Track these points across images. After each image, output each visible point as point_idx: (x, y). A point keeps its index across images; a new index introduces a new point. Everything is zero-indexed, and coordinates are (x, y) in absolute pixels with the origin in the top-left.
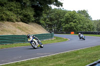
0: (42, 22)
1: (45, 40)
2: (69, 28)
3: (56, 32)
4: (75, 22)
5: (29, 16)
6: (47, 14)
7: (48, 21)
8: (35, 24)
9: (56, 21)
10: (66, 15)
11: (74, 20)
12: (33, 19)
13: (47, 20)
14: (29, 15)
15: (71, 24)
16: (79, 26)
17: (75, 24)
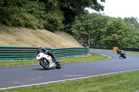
0: (74, 31)
1: (76, 57)
2: (112, 41)
3: (93, 47)
4: (121, 33)
7: (82, 31)
9: (94, 31)
11: (119, 31)
12: (62, 27)
13: (82, 28)
14: (56, 21)
15: (114, 37)
16: (126, 39)
17: (120, 36)
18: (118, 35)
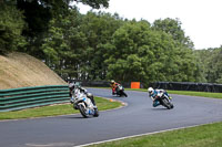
0: (48, 50)
2: (127, 71)
4: (145, 53)
5: (10, 32)
6: (63, 27)
7: (65, 49)
8: (26, 58)
9: (90, 49)
10: (117, 33)
11: (141, 49)
12: (23, 42)
13: (64, 45)
14: (8, 30)
15: (132, 61)
16: (156, 65)
17: (144, 59)
18: (140, 56)
